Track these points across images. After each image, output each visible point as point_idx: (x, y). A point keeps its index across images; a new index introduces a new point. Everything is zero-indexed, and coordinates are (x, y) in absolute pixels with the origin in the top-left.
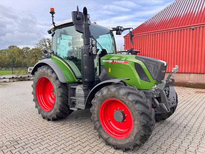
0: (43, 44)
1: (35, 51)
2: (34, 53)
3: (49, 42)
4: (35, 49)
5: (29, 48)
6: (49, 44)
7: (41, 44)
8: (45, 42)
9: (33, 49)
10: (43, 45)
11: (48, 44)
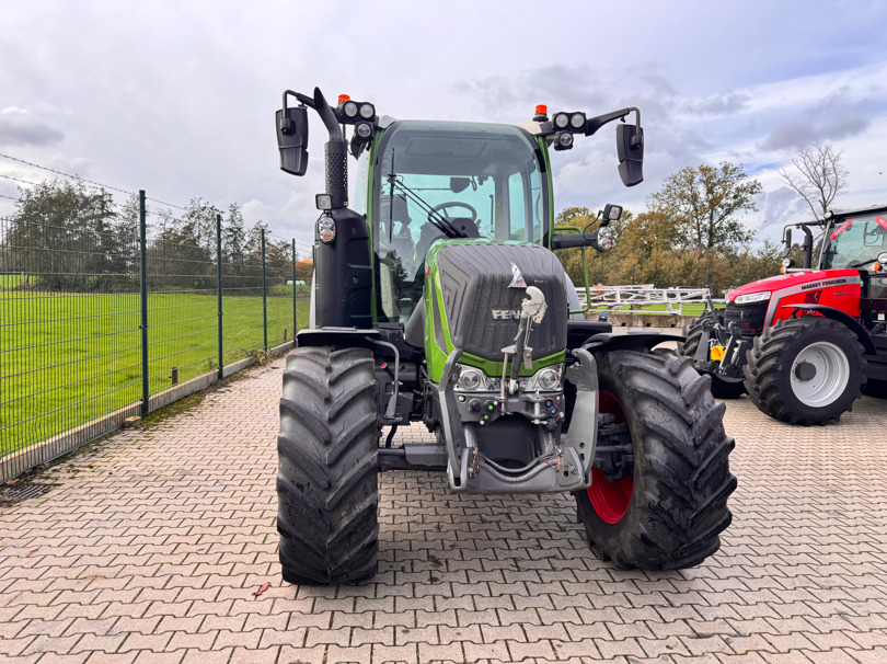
0: (683, 191)
1: (647, 226)
2: (644, 233)
3: (706, 182)
4: (652, 216)
5: (630, 215)
6: (710, 191)
7: (673, 191)
8: (691, 181)
9: (642, 217)
10: (682, 196)
11: (702, 190)
